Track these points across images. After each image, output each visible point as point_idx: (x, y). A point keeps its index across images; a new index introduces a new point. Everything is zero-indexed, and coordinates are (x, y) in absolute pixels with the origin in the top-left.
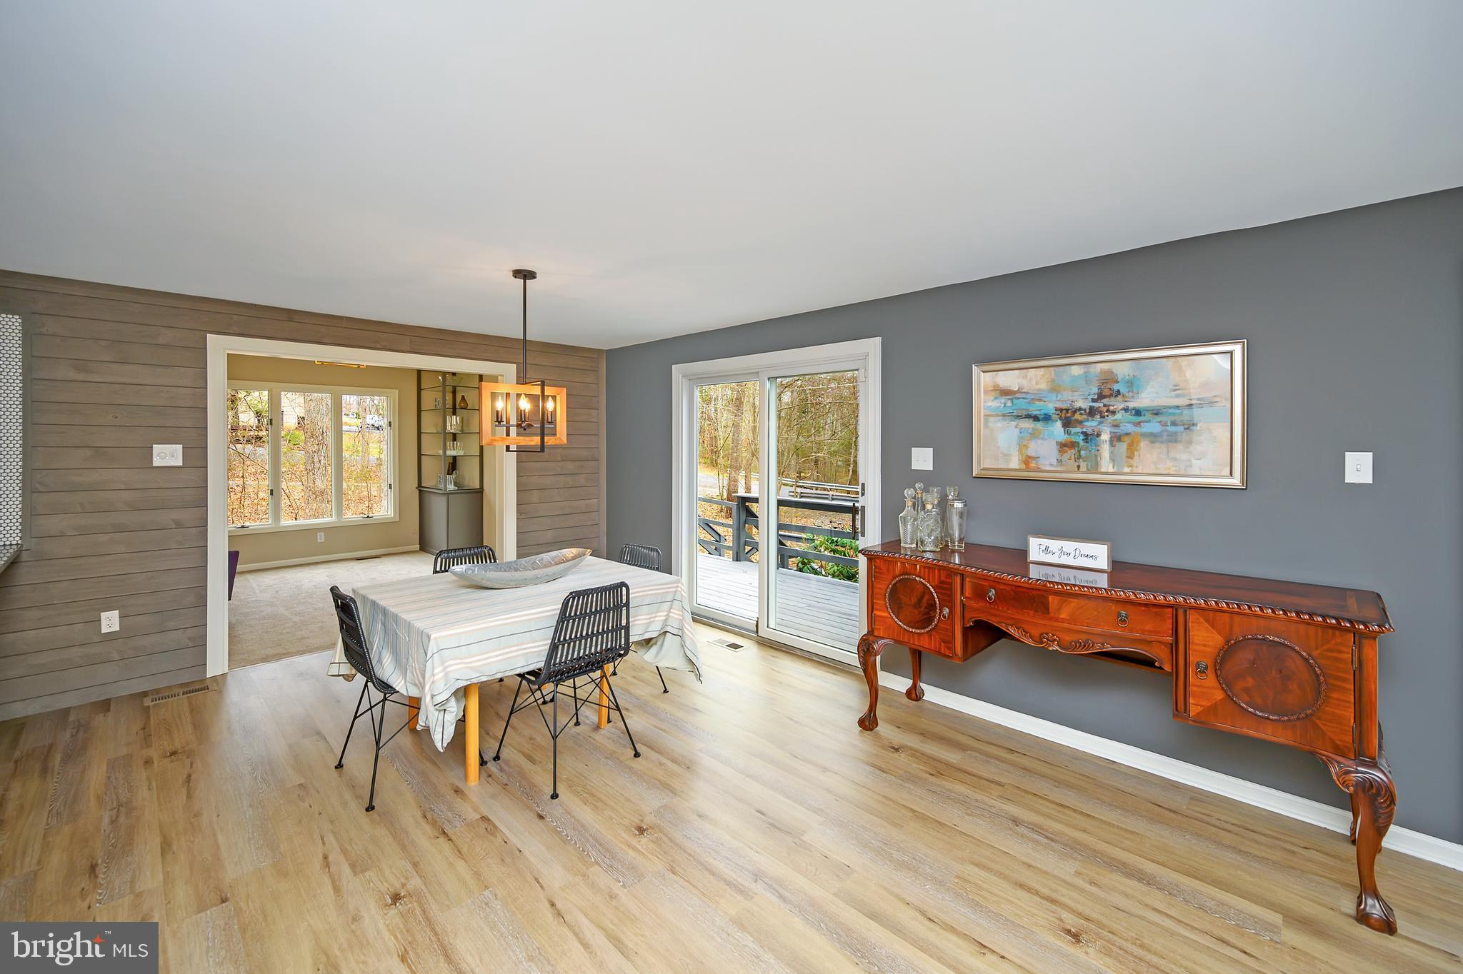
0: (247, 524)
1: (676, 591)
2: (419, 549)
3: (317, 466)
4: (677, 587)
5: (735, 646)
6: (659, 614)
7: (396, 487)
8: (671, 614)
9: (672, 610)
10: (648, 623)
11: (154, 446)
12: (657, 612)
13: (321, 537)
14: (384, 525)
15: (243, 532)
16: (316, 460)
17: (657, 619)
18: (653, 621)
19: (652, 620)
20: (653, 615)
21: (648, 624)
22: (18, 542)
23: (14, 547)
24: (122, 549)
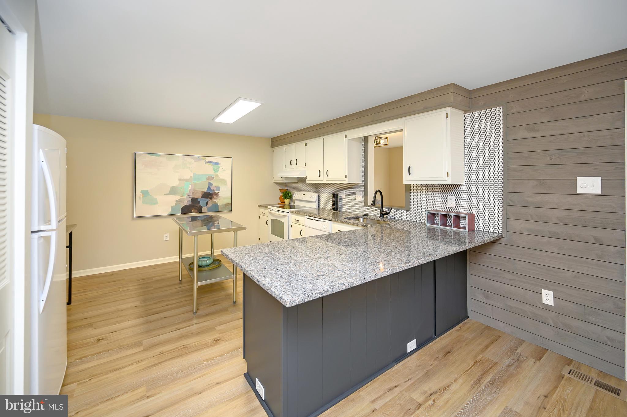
11: (578, 178)
22: (500, 232)
23: (497, 234)
24: (555, 250)
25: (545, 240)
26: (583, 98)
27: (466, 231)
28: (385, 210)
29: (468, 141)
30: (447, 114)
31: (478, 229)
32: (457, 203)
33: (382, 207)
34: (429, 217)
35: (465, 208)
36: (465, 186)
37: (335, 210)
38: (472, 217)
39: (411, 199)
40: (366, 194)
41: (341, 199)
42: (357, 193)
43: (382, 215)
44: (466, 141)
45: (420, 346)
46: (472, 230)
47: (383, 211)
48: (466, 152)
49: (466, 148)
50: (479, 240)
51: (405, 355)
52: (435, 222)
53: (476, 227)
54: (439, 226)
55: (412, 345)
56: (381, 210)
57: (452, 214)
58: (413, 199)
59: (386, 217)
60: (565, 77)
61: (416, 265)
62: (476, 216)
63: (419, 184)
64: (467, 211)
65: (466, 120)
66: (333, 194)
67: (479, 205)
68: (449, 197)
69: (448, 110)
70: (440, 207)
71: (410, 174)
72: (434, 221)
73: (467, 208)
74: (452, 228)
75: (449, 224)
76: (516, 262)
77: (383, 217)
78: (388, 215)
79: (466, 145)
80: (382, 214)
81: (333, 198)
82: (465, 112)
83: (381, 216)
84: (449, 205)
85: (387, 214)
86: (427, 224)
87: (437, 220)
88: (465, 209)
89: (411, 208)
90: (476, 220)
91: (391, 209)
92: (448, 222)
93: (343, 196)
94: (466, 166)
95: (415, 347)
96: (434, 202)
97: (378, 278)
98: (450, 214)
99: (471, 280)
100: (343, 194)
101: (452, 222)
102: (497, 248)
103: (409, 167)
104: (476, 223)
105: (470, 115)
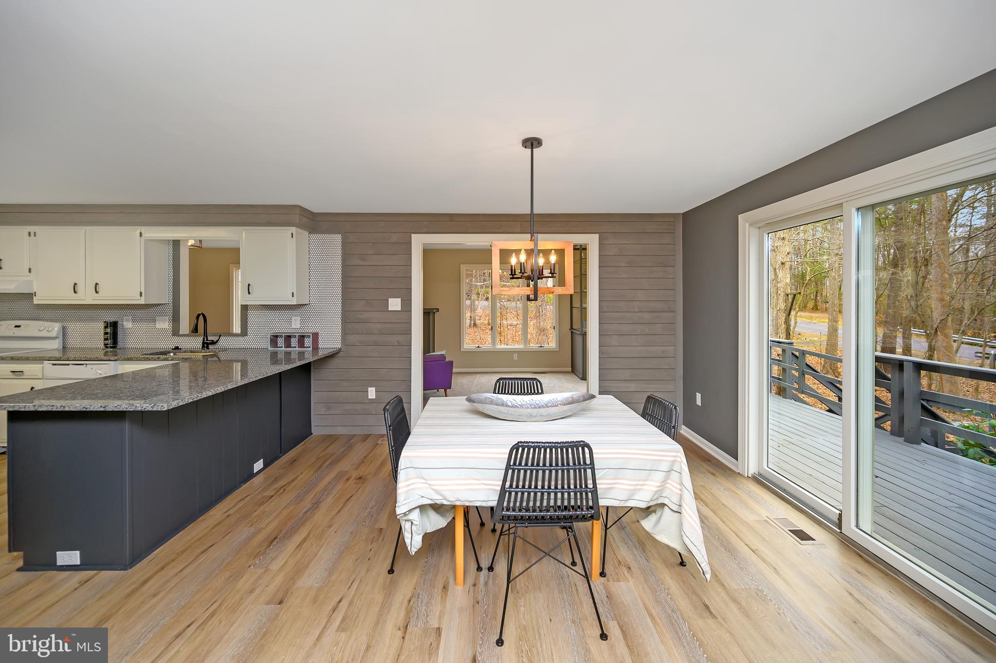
0: (480, 346)
1: (674, 462)
2: (571, 371)
3: (541, 314)
4: (676, 456)
5: (802, 535)
6: (647, 483)
7: (557, 328)
8: (667, 485)
9: (669, 481)
10: (635, 490)
11: (389, 299)
12: (645, 480)
13: (516, 357)
14: (550, 352)
15: (478, 350)
16: (541, 311)
17: (644, 487)
18: (639, 489)
19: (638, 487)
20: (641, 483)
21: (634, 492)
22: (339, 347)
23: (335, 349)
24: (376, 355)
25: (370, 348)
26: (392, 241)
27: (311, 349)
28: (210, 338)
29: (312, 262)
30: (292, 234)
31: (321, 347)
32: (301, 324)
33: (206, 334)
34: (271, 340)
35: (309, 327)
36: (310, 306)
37: (110, 347)
38: (315, 336)
39: (248, 322)
40: (176, 319)
41: (124, 329)
42: (157, 318)
43: (206, 345)
44: (310, 262)
45: (266, 465)
46: (315, 348)
47: (207, 340)
48: (311, 272)
49: (311, 269)
50: (321, 354)
51: (252, 475)
52: (279, 345)
53: (320, 345)
54: (283, 349)
55: (258, 465)
56: (204, 339)
57: (297, 335)
58: (251, 322)
59: (211, 347)
60: (383, 222)
61: (269, 375)
62: (320, 334)
63: (259, 304)
64: (312, 331)
65: (310, 240)
66: (105, 322)
67: (322, 324)
68: (293, 318)
69: (293, 229)
70: (284, 329)
71: (249, 293)
72: (277, 345)
73: (311, 327)
74: (297, 349)
75: (293, 345)
76: (351, 370)
77: (208, 348)
78: (214, 345)
79: (310, 265)
80: (207, 343)
81: (106, 327)
82: (310, 233)
83: (203, 346)
84: (293, 326)
85: (213, 343)
86: (270, 349)
87: (281, 342)
88: (310, 329)
89: (248, 333)
90: (320, 338)
91: (220, 336)
92: (292, 344)
93: (127, 324)
94: (311, 287)
95: (262, 466)
96: (276, 324)
97: (238, 385)
98: (295, 334)
99: (315, 397)
100: (128, 320)
101: (297, 344)
102: (335, 362)
103: (249, 285)
104: (320, 342)
105: (314, 236)
